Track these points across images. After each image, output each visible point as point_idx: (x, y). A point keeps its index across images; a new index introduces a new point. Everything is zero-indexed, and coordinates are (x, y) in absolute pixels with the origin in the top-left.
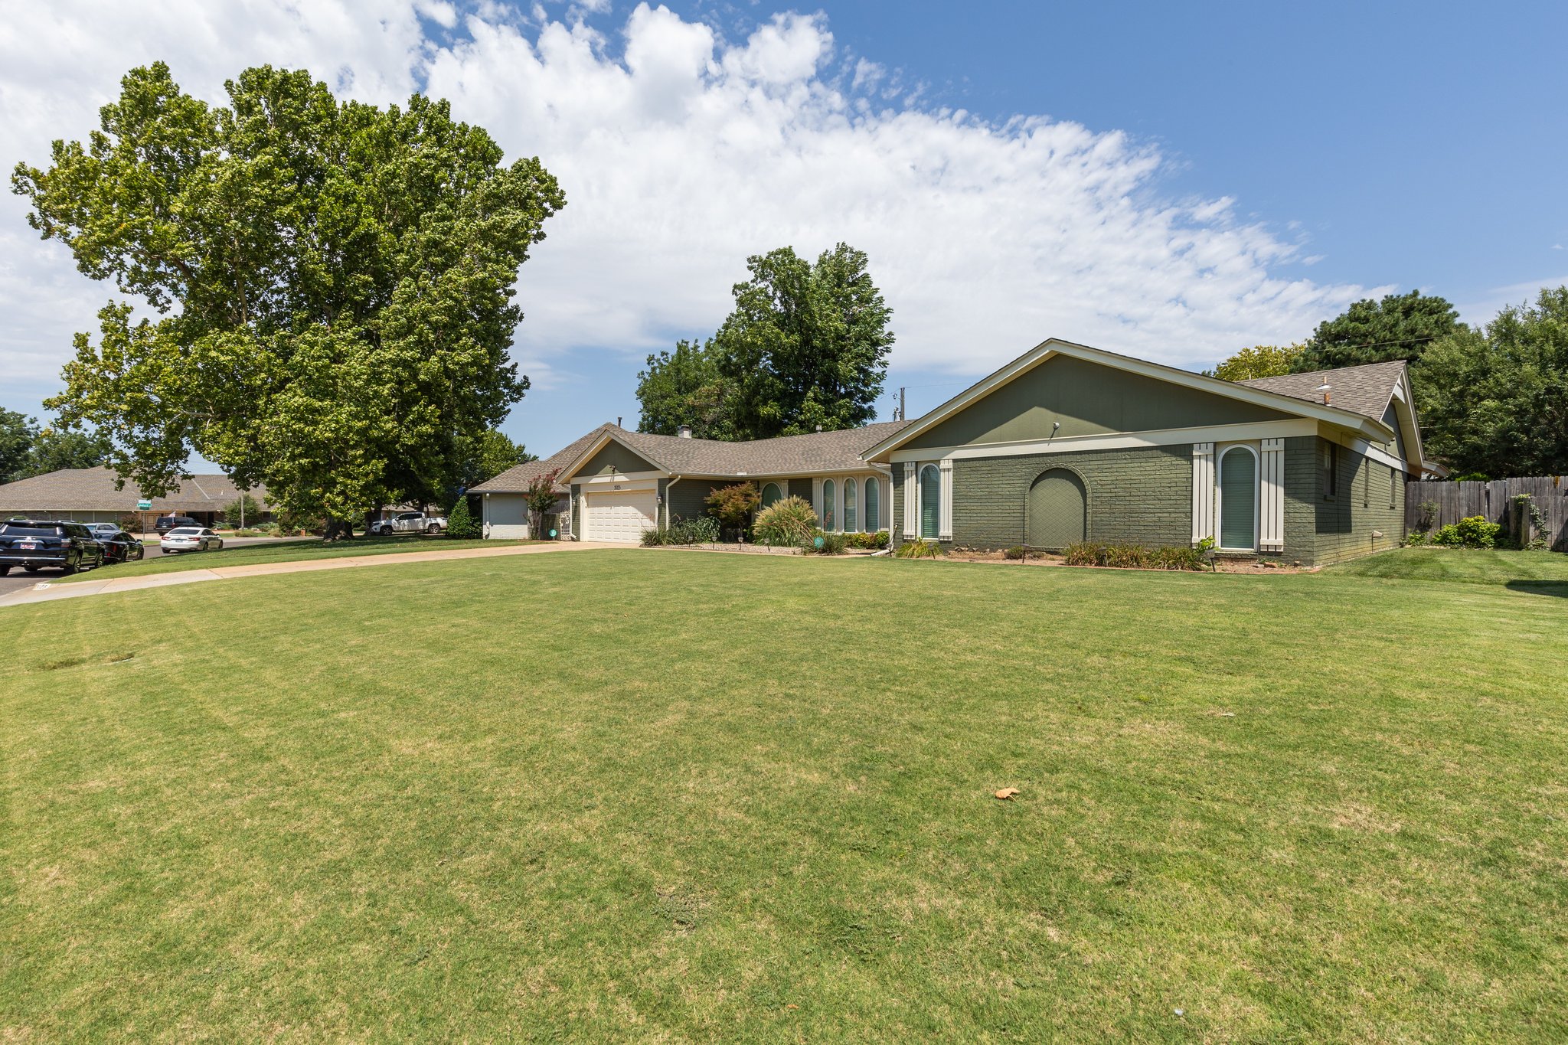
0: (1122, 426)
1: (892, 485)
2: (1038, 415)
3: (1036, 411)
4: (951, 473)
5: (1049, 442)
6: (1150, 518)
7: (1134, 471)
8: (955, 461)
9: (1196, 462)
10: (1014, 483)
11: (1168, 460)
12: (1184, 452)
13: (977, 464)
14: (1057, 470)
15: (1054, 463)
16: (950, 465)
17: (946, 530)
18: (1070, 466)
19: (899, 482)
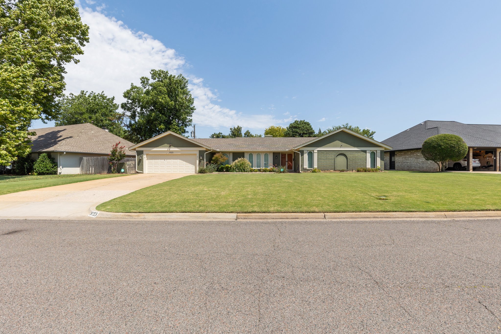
0: (354, 146)
1: (300, 155)
2: (337, 142)
3: (337, 141)
4: (317, 153)
5: (340, 148)
6: (359, 163)
7: (357, 154)
8: (318, 151)
9: (367, 153)
10: (332, 156)
11: (362, 153)
12: (365, 152)
13: (323, 152)
14: (342, 154)
15: (341, 152)
16: (317, 152)
17: (316, 166)
18: (345, 153)
19: (302, 155)
